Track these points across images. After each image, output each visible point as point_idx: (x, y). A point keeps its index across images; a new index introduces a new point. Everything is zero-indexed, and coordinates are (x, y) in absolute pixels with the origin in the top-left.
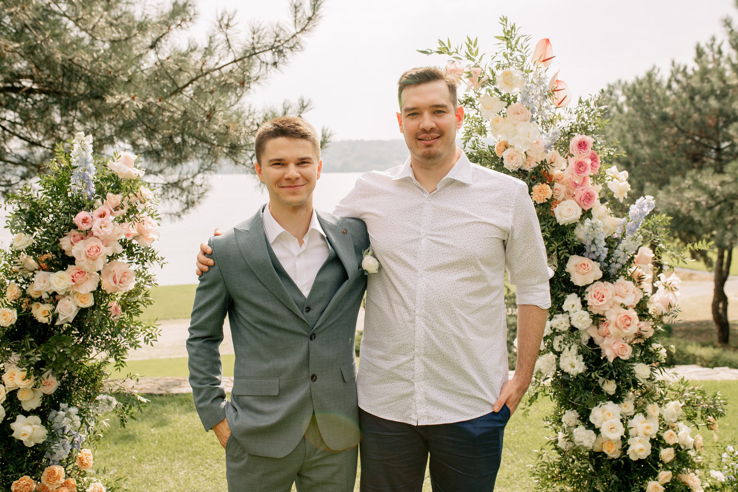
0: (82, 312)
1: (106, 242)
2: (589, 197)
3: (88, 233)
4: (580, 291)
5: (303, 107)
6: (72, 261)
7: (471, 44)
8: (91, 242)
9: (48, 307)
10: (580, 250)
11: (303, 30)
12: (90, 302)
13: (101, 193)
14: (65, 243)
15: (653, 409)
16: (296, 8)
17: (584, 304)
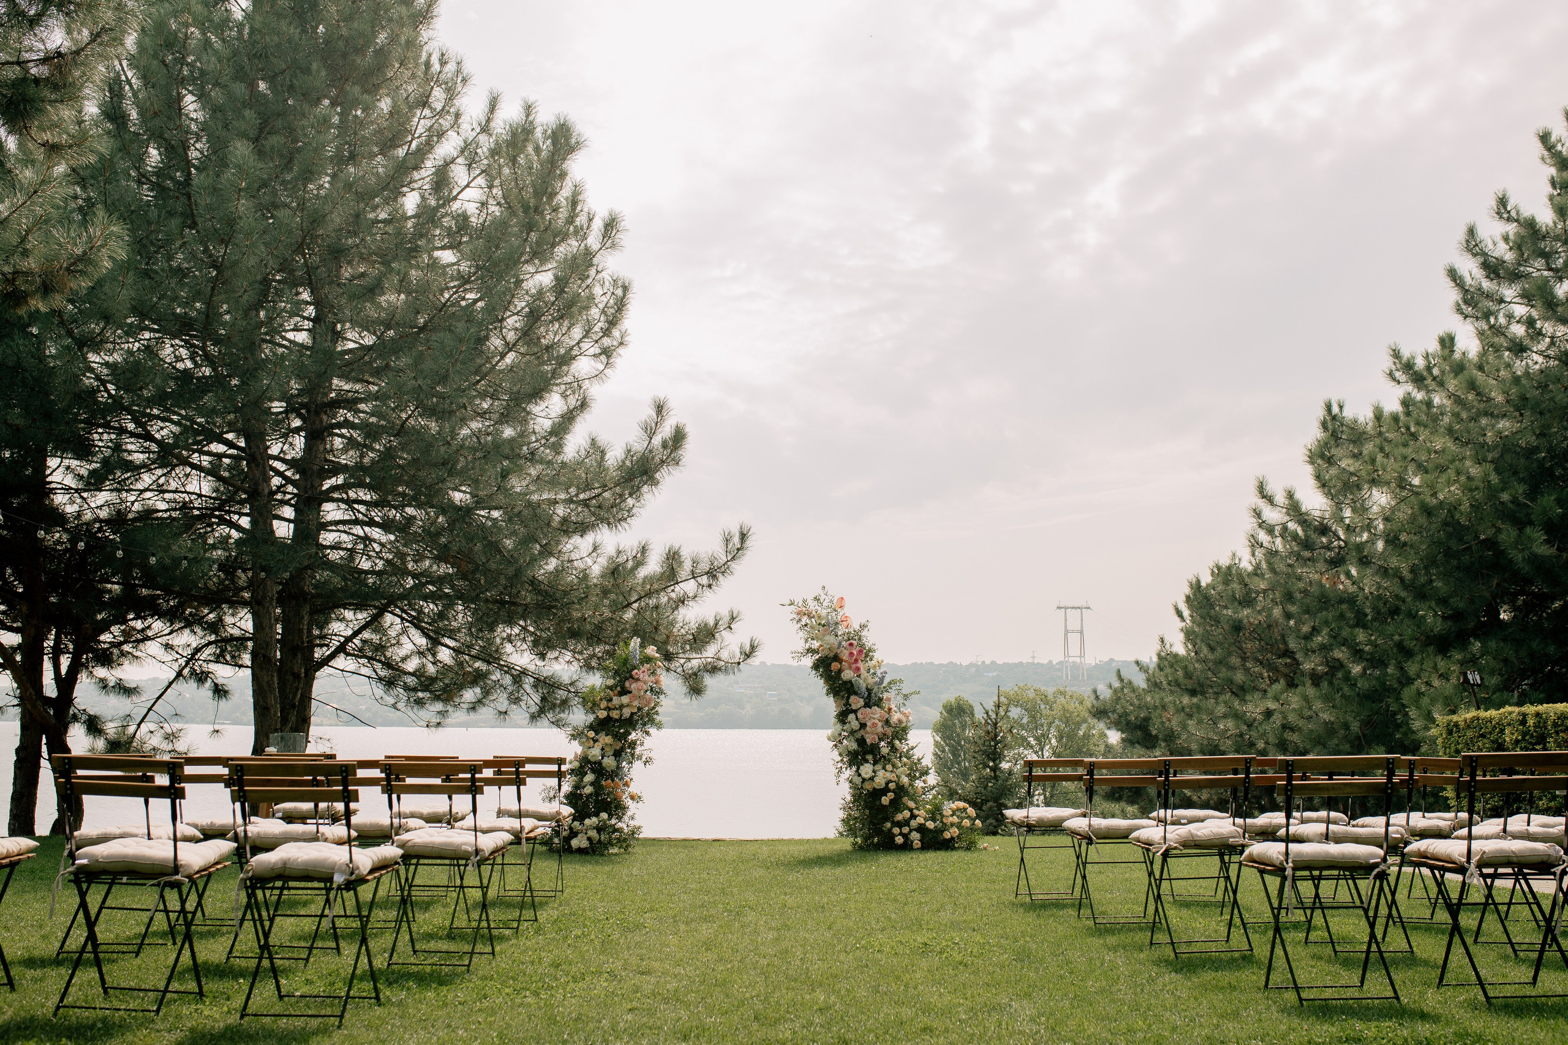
0: (632, 714)
1: (645, 683)
2: (858, 669)
3: (638, 680)
4: (855, 712)
5: (733, 618)
6: (630, 692)
7: (804, 601)
8: (640, 684)
9: (618, 712)
10: (856, 693)
11: (733, 558)
12: (635, 710)
13: (642, 663)
14: (627, 684)
15: (889, 767)
16: (727, 541)
17: (857, 719)
